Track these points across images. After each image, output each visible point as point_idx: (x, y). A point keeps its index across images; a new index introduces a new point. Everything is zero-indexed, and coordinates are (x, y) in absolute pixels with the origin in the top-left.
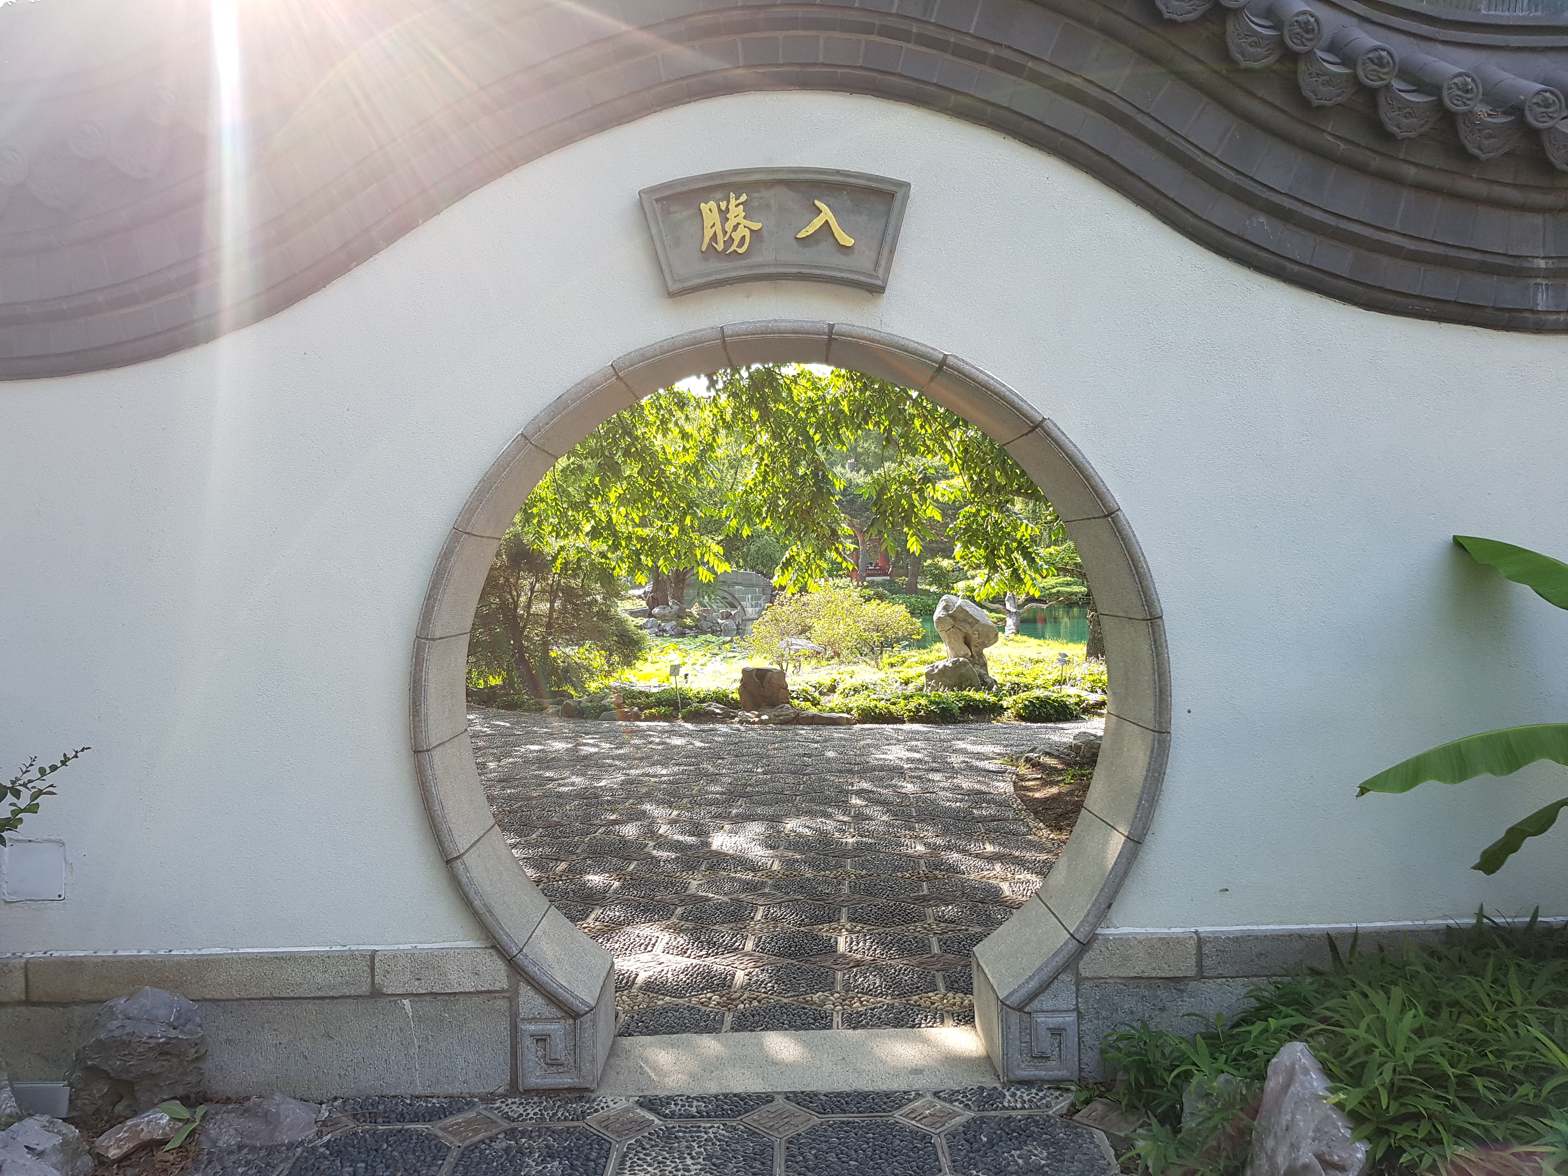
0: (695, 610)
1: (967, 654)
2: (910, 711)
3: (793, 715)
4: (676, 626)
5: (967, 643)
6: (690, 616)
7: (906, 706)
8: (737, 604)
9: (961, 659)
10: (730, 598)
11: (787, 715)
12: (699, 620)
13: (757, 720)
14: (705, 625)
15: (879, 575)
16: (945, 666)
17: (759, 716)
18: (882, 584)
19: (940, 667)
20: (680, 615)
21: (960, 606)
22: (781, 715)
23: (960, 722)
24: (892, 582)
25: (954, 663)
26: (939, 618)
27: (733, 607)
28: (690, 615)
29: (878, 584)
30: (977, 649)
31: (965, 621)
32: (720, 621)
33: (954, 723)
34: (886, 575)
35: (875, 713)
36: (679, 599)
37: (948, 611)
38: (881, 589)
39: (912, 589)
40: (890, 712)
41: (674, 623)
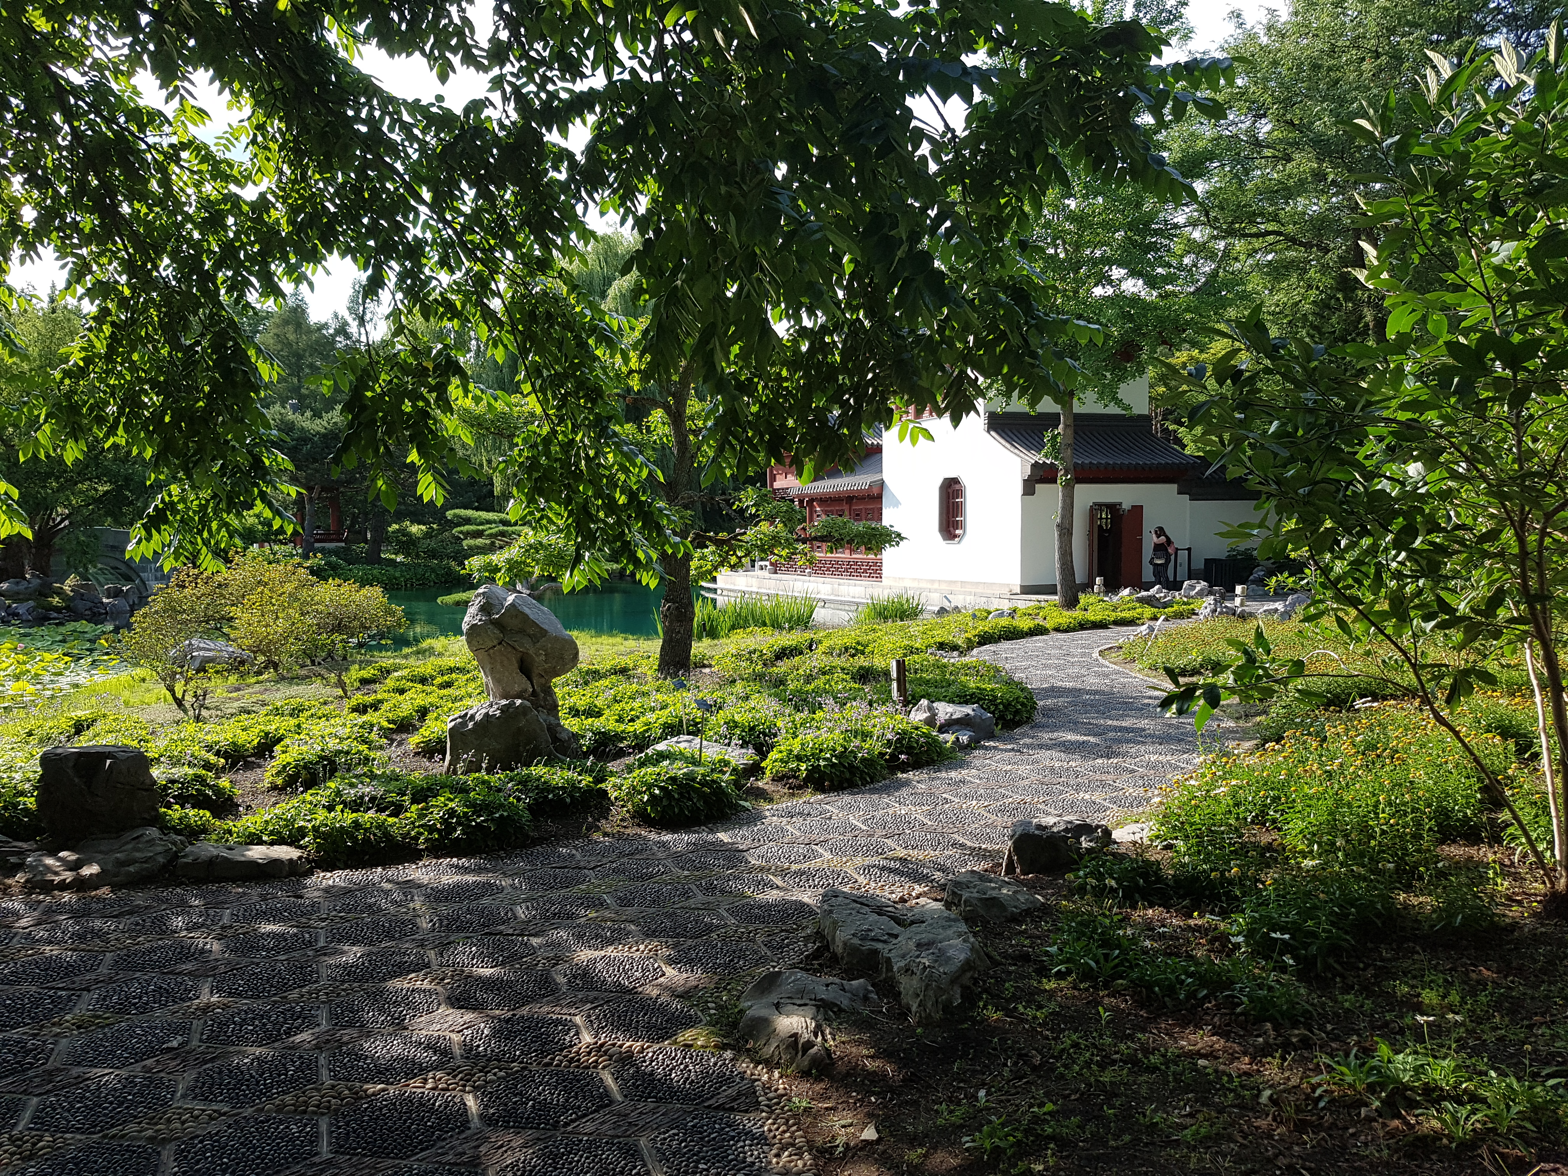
0: (69, 584)
1: (526, 691)
2: (431, 829)
3: (161, 860)
4: (34, 608)
5: (525, 668)
6: (58, 594)
7: (421, 816)
8: (134, 576)
9: (518, 702)
10: (123, 568)
11: (147, 860)
12: (71, 599)
13: (68, 876)
14: (81, 605)
15: (331, 541)
16: (487, 714)
17: (75, 866)
18: (336, 552)
19: (478, 717)
20: (45, 591)
21: (512, 605)
22: (133, 862)
23: (536, 842)
24: (347, 550)
25: (504, 709)
26: (473, 627)
27: (128, 579)
28: (60, 593)
29: (330, 552)
30: (543, 681)
31: (522, 631)
32: (105, 600)
33: (524, 846)
34: (341, 541)
35: (354, 839)
36: (43, 569)
37: (489, 614)
38: (334, 558)
39: (374, 558)
40: (387, 835)
41: (31, 603)
